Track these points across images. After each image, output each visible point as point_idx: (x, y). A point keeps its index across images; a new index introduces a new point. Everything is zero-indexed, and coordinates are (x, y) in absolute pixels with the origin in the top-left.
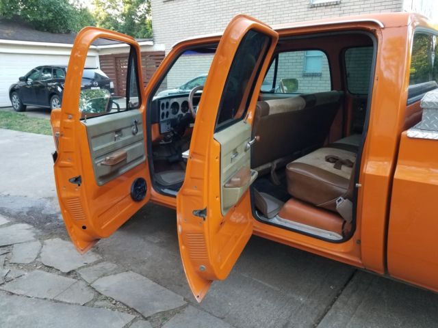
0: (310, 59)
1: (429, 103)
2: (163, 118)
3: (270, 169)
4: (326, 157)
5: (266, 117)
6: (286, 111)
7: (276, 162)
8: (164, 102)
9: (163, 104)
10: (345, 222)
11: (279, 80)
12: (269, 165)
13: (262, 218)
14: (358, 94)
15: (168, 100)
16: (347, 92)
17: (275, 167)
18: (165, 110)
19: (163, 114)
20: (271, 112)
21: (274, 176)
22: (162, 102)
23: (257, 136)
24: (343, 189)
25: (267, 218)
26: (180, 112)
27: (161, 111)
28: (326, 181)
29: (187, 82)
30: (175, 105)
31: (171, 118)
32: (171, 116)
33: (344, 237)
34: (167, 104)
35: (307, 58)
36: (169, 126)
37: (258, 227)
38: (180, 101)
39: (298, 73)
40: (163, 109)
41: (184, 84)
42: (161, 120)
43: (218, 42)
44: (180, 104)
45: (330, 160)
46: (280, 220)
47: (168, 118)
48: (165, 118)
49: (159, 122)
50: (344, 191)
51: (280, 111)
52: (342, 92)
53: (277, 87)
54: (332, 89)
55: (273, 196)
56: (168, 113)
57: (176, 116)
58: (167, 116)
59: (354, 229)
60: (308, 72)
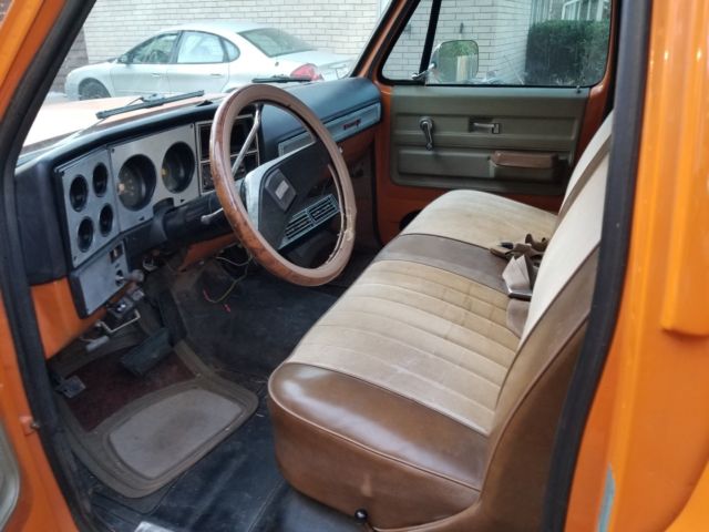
2: (85, 244)
8: (83, 168)
9: (79, 184)
15: (100, 156)
18: (93, 207)
19: (86, 227)
26: (161, 192)
27: (74, 219)
29: (134, 45)
30: (137, 166)
32: (124, 220)
34: (100, 173)
38: (154, 149)
40: (79, 204)
41: (128, 49)
42: (79, 257)
44: (158, 160)
47: (114, 233)
48: (98, 240)
49: (68, 272)
56: (107, 214)
57: (146, 213)
58: (105, 228)
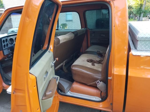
0: (67, 15)
1: (141, 37)
3: (62, 66)
4: (87, 60)
5: (59, 45)
6: (67, 40)
7: (64, 62)
10: (101, 92)
11: (60, 24)
12: (62, 64)
13: (62, 93)
14: (91, 29)
15: (7, 38)
16: (88, 29)
17: (64, 64)
18: (6, 43)
19: (5, 45)
20: (61, 42)
21: (64, 68)
22: (3, 39)
23: (56, 58)
24: (99, 76)
25: (65, 93)
26: (14, 43)
28: (90, 73)
31: (10, 46)
33: (102, 99)
35: (67, 14)
36: (9, 50)
37: (61, 98)
38: (13, 38)
39: (64, 20)
40: (4, 43)
43: (22, 9)
45: (89, 61)
46: (71, 93)
49: (2, 50)
50: (100, 78)
51: (65, 41)
52: (86, 29)
53: (59, 27)
54: (82, 28)
55: (65, 79)
58: (7, 46)
59: (107, 96)
60: (68, 19)
